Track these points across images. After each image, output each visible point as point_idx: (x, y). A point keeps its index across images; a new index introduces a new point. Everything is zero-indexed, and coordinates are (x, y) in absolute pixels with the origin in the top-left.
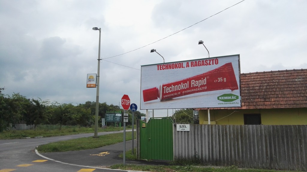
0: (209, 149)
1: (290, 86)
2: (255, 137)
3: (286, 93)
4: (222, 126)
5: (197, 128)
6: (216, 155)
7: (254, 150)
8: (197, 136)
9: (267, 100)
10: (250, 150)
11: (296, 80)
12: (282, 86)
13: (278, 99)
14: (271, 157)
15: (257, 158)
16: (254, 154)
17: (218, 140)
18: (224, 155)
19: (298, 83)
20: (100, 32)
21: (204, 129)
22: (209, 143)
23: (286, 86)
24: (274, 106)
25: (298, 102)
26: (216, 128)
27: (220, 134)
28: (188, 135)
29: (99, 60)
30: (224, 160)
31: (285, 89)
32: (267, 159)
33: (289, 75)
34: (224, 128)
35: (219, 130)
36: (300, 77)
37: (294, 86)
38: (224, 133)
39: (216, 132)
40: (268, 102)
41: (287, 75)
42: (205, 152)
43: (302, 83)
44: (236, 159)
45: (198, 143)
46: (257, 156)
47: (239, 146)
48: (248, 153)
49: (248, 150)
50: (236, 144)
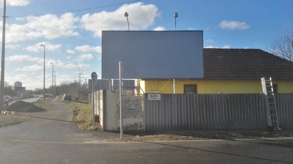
0: (178, 116)
1: (216, 62)
5: (167, 97)
6: (184, 120)
7: (216, 115)
8: (167, 105)
10: (213, 115)
14: (229, 120)
18: (191, 120)
19: (221, 59)
22: (178, 110)
26: (184, 97)
27: (188, 103)
28: (159, 104)
29: (4, 17)
30: (191, 124)
31: (214, 64)
32: (226, 121)
34: (190, 97)
36: (220, 55)
37: (219, 62)
39: (184, 101)
41: (211, 52)
42: (174, 119)
43: (224, 59)
44: (201, 124)
45: (168, 111)
47: (204, 112)
48: (211, 118)
49: (211, 115)
50: (201, 111)
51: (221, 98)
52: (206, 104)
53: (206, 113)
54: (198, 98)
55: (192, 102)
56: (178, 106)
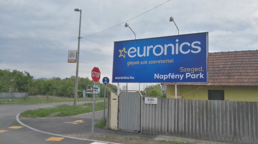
0: (175, 122)
1: (253, 65)
2: (220, 112)
3: (249, 71)
4: (188, 100)
5: (164, 102)
6: (181, 127)
7: (219, 124)
8: (164, 109)
9: (231, 78)
10: (215, 124)
12: (246, 65)
13: (241, 77)
14: (235, 132)
15: (221, 132)
16: (219, 128)
17: (184, 114)
18: (189, 128)
20: (81, 13)
21: (171, 103)
22: (175, 116)
23: (249, 65)
24: (238, 83)
26: (182, 102)
27: (186, 108)
28: (155, 108)
29: (79, 38)
30: (189, 132)
31: (248, 68)
32: (231, 133)
33: (252, 55)
34: (189, 102)
37: (256, 65)
38: (189, 107)
39: (182, 106)
40: (232, 80)
42: (171, 125)
44: (201, 133)
45: (165, 116)
46: (221, 130)
47: (204, 119)
48: (213, 127)
49: (213, 124)
50: (201, 118)
51: (226, 106)
52: (207, 111)
53: (207, 121)
54: (198, 105)
55: (191, 108)
56: (175, 111)
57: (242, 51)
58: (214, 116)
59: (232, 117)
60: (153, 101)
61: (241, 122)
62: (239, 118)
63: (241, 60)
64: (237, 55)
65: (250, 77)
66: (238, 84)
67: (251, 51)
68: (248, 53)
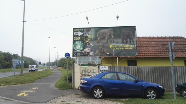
1: (150, 46)
2: (145, 73)
3: (149, 49)
5: (112, 68)
11: (152, 42)
12: (146, 46)
13: (146, 52)
19: (154, 44)
20: (25, 2)
21: (116, 69)
25: (157, 54)
29: (24, 22)
31: (148, 47)
33: (148, 39)
35: (125, 69)
36: (154, 41)
37: (152, 46)
39: (123, 71)
40: (141, 54)
41: (147, 39)
43: (156, 44)
51: (148, 69)
54: (132, 69)
55: (129, 71)
57: (142, 37)
58: (142, 75)
59: (152, 75)
60: (105, 68)
61: (157, 78)
62: (155, 75)
63: (143, 42)
64: (140, 39)
65: (151, 53)
66: (145, 57)
67: (147, 37)
68: (145, 38)
